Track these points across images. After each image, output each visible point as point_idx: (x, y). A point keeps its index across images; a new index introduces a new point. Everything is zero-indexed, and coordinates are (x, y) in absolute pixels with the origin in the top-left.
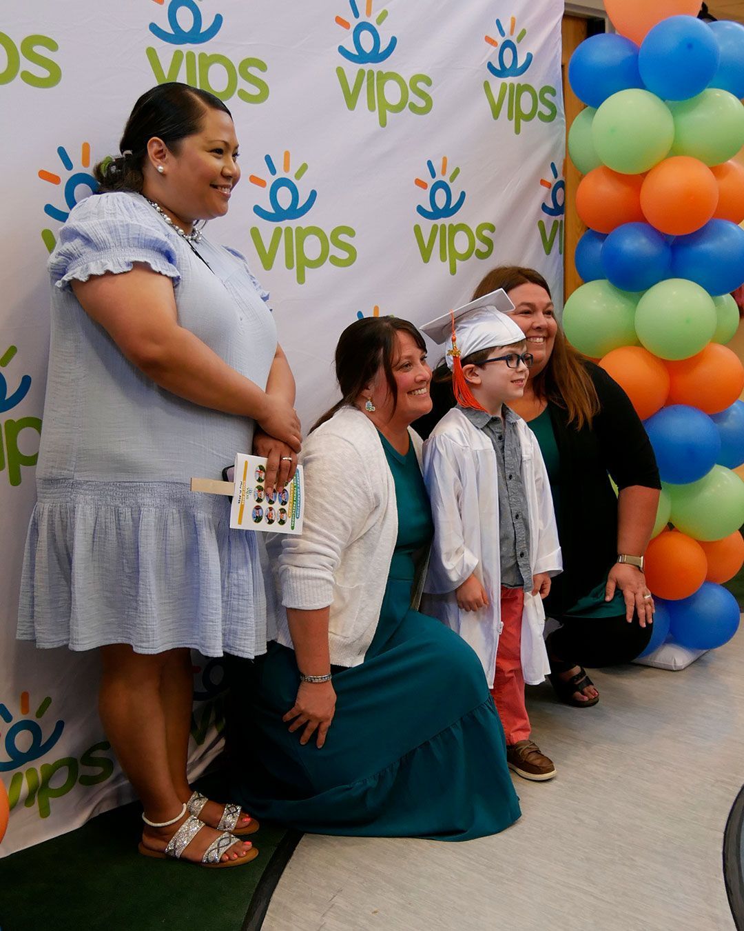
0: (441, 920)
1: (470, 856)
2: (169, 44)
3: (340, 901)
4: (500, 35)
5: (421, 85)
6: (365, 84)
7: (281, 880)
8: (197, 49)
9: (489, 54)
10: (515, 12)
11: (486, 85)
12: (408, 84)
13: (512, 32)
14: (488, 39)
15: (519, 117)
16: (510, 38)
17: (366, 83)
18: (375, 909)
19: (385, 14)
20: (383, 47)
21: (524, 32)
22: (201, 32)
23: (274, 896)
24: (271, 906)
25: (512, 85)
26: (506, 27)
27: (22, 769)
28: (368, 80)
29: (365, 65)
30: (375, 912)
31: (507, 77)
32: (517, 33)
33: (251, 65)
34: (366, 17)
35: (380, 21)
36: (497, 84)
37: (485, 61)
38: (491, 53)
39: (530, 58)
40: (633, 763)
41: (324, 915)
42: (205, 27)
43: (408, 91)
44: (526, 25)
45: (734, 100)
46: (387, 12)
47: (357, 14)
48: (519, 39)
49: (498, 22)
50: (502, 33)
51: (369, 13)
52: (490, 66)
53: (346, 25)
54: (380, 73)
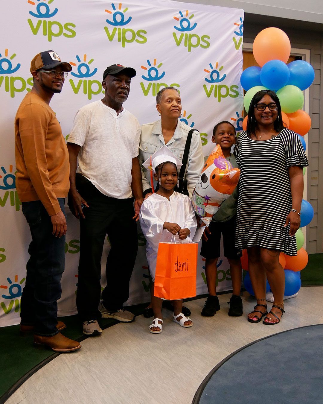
4: (211, 69)
6: (152, 87)
9: (206, 75)
10: (218, 60)
11: (205, 86)
13: (217, 67)
14: (205, 70)
15: (220, 97)
16: (216, 70)
20: (159, 75)
21: (222, 67)
25: (216, 86)
26: (214, 66)
27: (15, 299)
28: (153, 86)
29: (152, 81)
31: (215, 82)
32: (219, 68)
34: (154, 66)
36: (209, 86)
37: (204, 78)
38: (207, 75)
39: (225, 76)
44: (223, 65)
45: (298, 90)
46: (162, 64)
47: (150, 65)
48: (220, 70)
49: (210, 65)
50: (212, 68)
51: (155, 64)
52: (206, 79)
53: (146, 69)
54: (158, 84)
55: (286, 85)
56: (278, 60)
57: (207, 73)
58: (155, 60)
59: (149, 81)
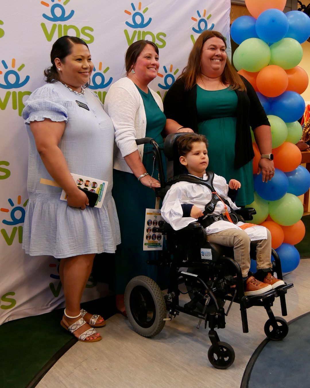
0: (120, 375)
1: (145, 350)
2: (50, 21)
3: (84, 364)
4: (198, 17)
5: (161, 37)
7: (66, 353)
8: (63, 23)
9: (193, 24)
10: (206, 8)
11: (192, 36)
12: (155, 36)
13: (204, 16)
14: (193, 19)
16: (203, 18)
17: (137, 36)
18: (96, 368)
19: (147, 9)
20: (145, 22)
21: (210, 16)
22: (65, 17)
23: (60, 359)
24: (57, 363)
26: (202, 14)
28: (138, 34)
29: (137, 29)
30: (96, 369)
32: (207, 16)
33: (86, 29)
34: (138, 10)
35: (144, 12)
36: (196, 36)
37: (192, 26)
38: (195, 24)
39: (213, 26)
40: (233, 318)
41: (75, 369)
42: (66, 15)
43: (155, 39)
44: (211, 12)
45: (297, 43)
46: (148, 8)
47: (134, 9)
48: (208, 18)
49: (198, 12)
50: (200, 16)
51: (140, 9)
52: (194, 29)
53: (129, 13)
54: (143, 32)
55: (285, 37)
56: (276, 9)
57: (195, 22)
58: (140, 4)
59: (133, 28)
